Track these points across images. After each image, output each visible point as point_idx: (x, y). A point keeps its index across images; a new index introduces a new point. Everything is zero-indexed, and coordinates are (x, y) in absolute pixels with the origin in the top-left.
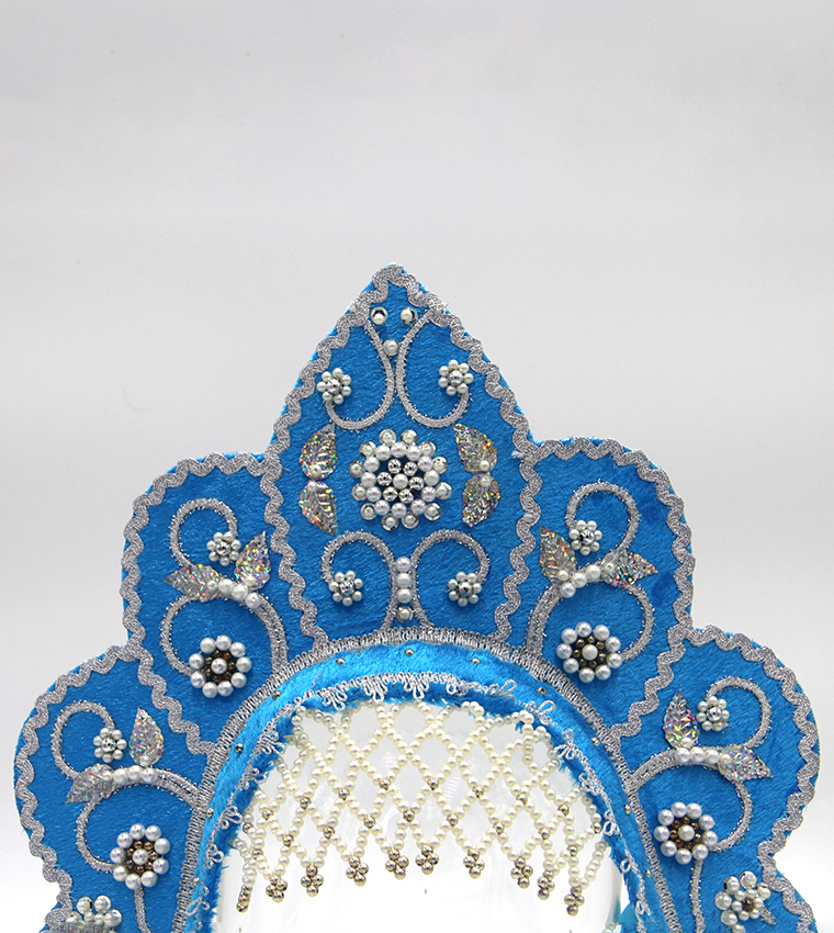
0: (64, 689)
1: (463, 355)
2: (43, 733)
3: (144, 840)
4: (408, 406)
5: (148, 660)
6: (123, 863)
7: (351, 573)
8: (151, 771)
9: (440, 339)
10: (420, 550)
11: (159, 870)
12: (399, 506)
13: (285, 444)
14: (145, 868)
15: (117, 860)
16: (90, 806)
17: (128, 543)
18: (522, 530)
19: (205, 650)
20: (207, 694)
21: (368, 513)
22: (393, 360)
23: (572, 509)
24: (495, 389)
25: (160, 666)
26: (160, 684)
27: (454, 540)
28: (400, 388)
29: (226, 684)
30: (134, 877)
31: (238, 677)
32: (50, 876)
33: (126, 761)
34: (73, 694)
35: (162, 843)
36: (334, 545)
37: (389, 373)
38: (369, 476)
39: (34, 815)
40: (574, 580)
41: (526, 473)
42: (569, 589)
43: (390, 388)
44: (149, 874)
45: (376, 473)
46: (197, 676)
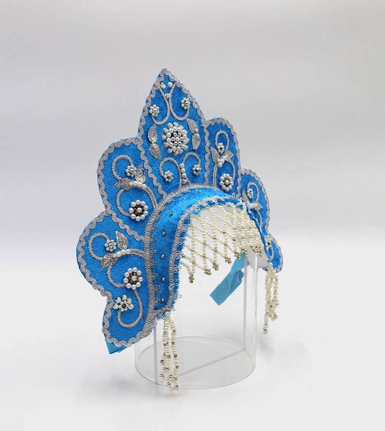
0: (88, 230)
1: (186, 96)
2: (85, 248)
3: (133, 273)
4: (174, 115)
5: (114, 214)
6: (129, 282)
7: (169, 171)
8: (128, 250)
9: (179, 92)
10: (184, 160)
11: (141, 281)
12: (178, 147)
13: (142, 133)
14: (136, 282)
15: (126, 282)
16: (110, 267)
17: (99, 175)
18: (207, 148)
19: (134, 206)
20: (138, 220)
21: (170, 151)
22: (168, 99)
23: (216, 140)
24: (196, 106)
25: (119, 214)
26: (120, 221)
27: (192, 155)
28: (171, 109)
29: (143, 216)
30: (134, 285)
31: (146, 212)
32: (103, 294)
33: (118, 249)
34: (92, 231)
35: (139, 272)
36: (162, 163)
37: (168, 104)
38: (169, 139)
39: (90, 276)
40: (221, 161)
41: (205, 131)
42: (221, 164)
43: (169, 109)
44: (138, 283)
45: (171, 138)
46: (133, 215)
